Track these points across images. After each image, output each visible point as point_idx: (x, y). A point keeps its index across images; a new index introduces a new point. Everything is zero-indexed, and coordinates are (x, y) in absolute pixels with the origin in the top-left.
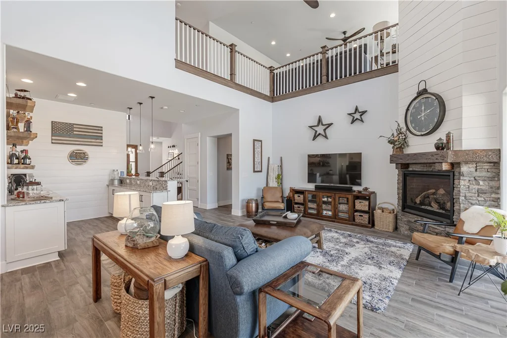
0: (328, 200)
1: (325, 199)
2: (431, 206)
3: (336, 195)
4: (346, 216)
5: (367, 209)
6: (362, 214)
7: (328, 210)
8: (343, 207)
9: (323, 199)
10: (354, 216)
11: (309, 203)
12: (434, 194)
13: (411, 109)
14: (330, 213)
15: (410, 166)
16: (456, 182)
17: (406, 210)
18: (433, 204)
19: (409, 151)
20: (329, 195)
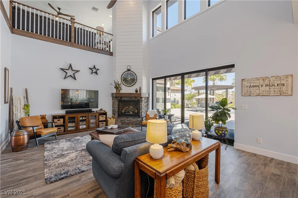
0: (82, 119)
1: (81, 119)
2: (130, 113)
3: (89, 114)
4: (94, 125)
5: (105, 119)
6: (102, 122)
7: (83, 125)
8: (92, 121)
9: (80, 119)
10: (99, 124)
11: (69, 124)
12: (128, 108)
13: (123, 75)
14: (85, 126)
15: (122, 98)
16: (141, 103)
17: (120, 116)
18: (130, 112)
19: (122, 92)
20: (85, 115)
